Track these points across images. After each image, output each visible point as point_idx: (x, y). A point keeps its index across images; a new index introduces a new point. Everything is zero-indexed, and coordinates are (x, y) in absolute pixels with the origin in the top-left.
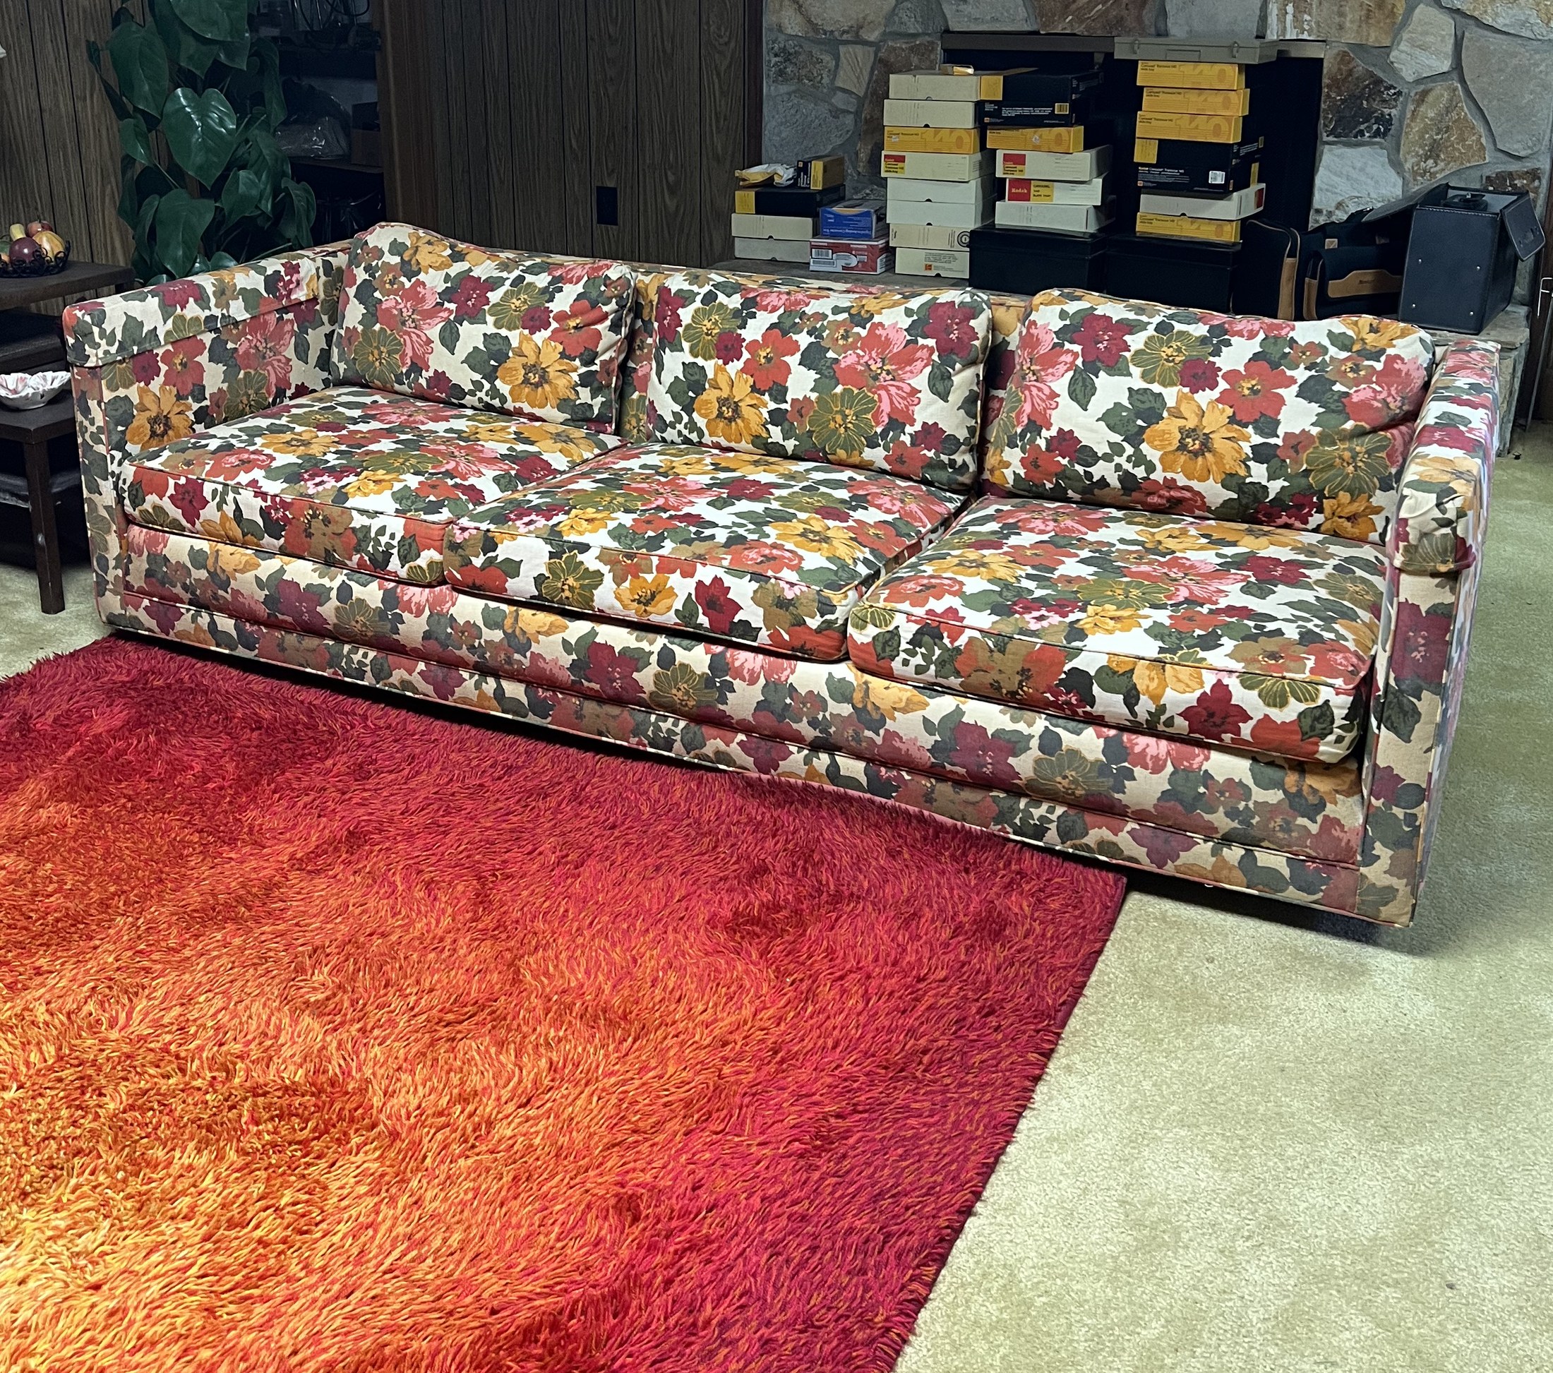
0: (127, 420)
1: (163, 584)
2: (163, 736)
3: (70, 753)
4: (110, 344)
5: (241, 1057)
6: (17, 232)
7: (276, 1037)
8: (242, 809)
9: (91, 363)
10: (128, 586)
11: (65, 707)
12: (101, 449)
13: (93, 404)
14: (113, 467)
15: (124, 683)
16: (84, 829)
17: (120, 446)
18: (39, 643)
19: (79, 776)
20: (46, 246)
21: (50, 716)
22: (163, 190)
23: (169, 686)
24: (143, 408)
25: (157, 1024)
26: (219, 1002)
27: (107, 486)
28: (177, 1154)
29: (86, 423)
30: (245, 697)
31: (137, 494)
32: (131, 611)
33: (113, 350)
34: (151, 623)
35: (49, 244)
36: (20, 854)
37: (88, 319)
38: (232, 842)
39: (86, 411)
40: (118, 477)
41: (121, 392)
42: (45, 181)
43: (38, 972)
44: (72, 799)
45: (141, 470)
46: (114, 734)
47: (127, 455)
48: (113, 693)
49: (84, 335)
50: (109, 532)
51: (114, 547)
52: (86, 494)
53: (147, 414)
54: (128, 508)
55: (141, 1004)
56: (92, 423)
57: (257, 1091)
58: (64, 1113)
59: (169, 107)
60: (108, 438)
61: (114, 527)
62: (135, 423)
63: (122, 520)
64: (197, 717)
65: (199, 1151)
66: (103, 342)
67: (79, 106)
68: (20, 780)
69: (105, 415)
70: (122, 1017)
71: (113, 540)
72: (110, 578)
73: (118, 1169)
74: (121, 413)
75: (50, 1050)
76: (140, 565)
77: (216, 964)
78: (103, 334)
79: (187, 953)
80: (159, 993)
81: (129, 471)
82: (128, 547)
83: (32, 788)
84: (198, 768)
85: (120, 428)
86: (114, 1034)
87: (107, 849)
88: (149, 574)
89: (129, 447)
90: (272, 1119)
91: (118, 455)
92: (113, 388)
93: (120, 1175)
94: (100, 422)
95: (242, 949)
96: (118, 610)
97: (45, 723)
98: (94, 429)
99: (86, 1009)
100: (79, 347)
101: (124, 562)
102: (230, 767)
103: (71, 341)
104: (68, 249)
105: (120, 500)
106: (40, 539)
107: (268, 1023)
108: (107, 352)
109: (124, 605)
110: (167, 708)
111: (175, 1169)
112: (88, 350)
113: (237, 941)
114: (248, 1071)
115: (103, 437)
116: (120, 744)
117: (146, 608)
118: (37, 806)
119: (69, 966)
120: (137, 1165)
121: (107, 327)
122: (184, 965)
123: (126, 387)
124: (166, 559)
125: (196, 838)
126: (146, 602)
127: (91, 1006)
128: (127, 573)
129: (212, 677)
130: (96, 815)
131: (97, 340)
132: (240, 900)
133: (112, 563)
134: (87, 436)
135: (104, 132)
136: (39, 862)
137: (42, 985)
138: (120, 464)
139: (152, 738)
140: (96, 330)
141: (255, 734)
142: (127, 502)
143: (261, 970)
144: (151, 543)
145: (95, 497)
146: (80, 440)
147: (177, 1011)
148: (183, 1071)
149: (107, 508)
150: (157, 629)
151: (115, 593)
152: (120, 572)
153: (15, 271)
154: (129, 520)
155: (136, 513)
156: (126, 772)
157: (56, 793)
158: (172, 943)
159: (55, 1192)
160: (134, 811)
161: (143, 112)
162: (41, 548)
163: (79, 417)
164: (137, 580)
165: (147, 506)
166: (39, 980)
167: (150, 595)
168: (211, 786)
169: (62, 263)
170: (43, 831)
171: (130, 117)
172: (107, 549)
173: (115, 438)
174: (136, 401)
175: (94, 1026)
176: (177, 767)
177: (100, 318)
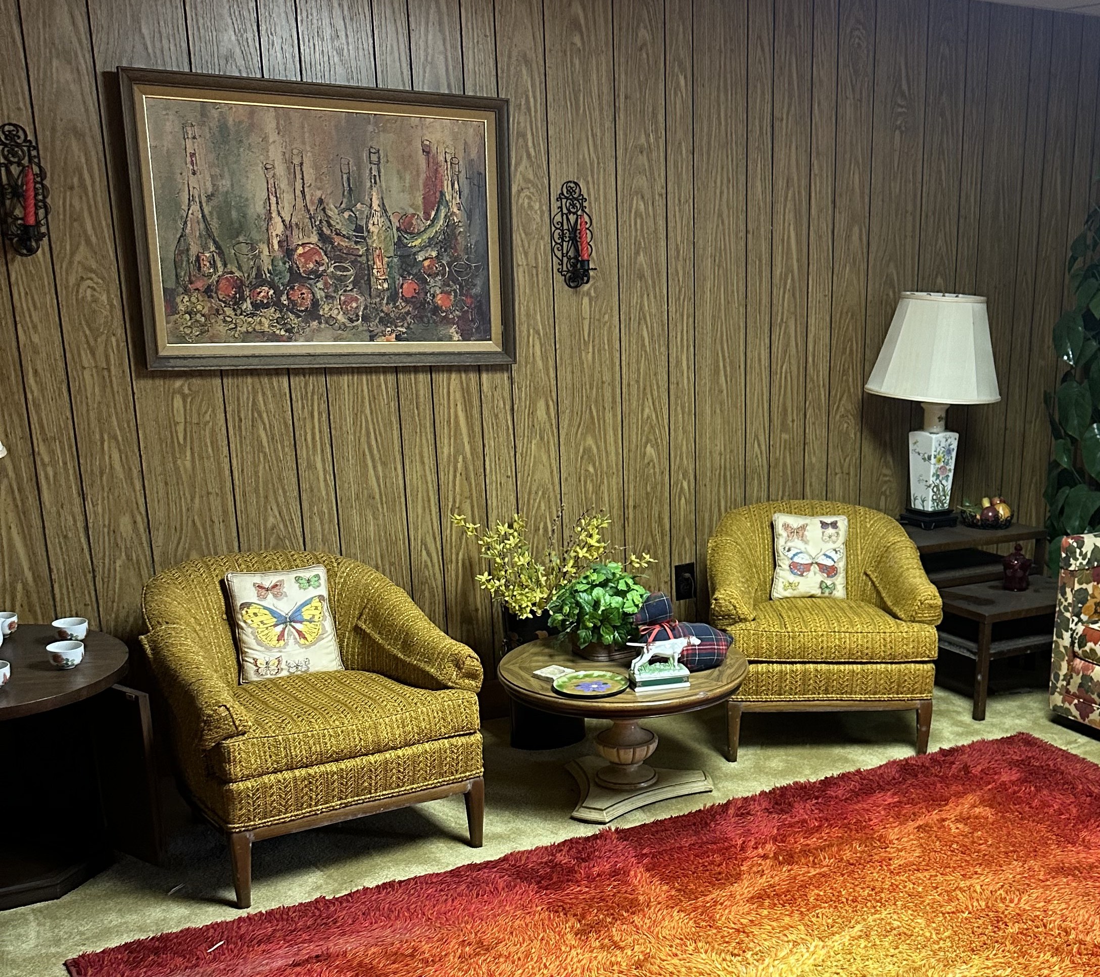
0: (1084, 601)
1: (1087, 692)
2: (1039, 790)
3: (990, 787)
4: (1084, 559)
5: (1073, 928)
6: (986, 503)
7: (1092, 926)
8: (1080, 830)
9: (1072, 568)
10: (1068, 691)
11: (987, 765)
12: (1068, 615)
13: (1068, 590)
14: (1072, 626)
15: (1018, 761)
16: (997, 821)
17: (1078, 615)
18: (972, 734)
19: (994, 797)
20: (1001, 512)
21: (979, 768)
22: (1073, 484)
23: (1042, 767)
24: (1093, 597)
25: (1033, 907)
26: (1063, 906)
27: (1067, 635)
28: (1042, 955)
29: (1063, 600)
30: (1084, 780)
31: (1082, 642)
32: (1067, 705)
33: (1085, 562)
34: (1076, 713)
35: (1003, 511)
36: (966, 824)
37: (1075, 544)
38: (1074, 844)
39: (1064, 594)
40: (1074, 631)
41: (1084, 586)
42: (999, 474)
43: (976, 873)
44: (991, 806)
45: (1087, 628)
46: (1013, 783)
47: (1080, 620)
48: (1013, 764)
49: (1071, 552)
50: (1063, 660)
51: (1064, 669)
52: (1055, 638)
53: (1095, 600)
54: (1076, 649)
55: (1025, 897)
56: (1066, 600)
57: (1082, 942)
58: (990, 927)
59: (1087, 435)
60: (1073, 609)
61: (1066, 658)
62: (1088, 604)
63: (1071, 655)
64: (1057, 784)
65: (1052, 956)
66: (1080, 558)
67: (1027, 426)
68: (965, 794)
69: (1074, 596)
70: (1016, 900)
71: (1064, 665)
72: (1059, 685)
73: (1015, 952)
74: (1082, 597)
75: (983, 904)
76: (1077, 680)
77: (1063, 891)
78: (1081, 552)
79: (1048, 883)
80: (1034, 895)
81: (1080, 629)
82: (1071, 669)
83: (970, 799)
84: (1056, 807)
85: (1080, 605)
86: (1012, 905)
87: (1009, 832)
88: (1081, 686)
89: (1082, 616)
90: (1087, 954)
91: (1076, 619)
92: (1080, 583)
93: (1016, 955)
94: (1070, 600)
95: (1076, 888)
96: (1060, 704)
97: (976, 771)
98: (1066, 604)
99: (999, 892)
100: (1067, 559)
101: (1068, 678)
102: (1074, 810)
103: (1064, 555)
104: (1012, 516)
105: (1072, 644)
106: (979, 677)
107: (1088, 919)
108: (1081, 563)
109: (1063, 702)
110: (1040, 776)
111: (1041, 959)
112: (1072, 561)
113: (1074, 884)
114: (1077, 934)
115: (1070, 609)
116: (1016, 788)
117: (1075, 705)
118: (974, 806)
119: (990, 874)
120: (1023, 954)
121: (1084, 550)
122: (1047, 887)
123: (1087, 583)
124: (1091, 679)
125: (1054, 837)
126: (1076, 701)
127: (1001, 891)
128: (1068, 684)
129: (1066, 766)
130: (1003, 817)
131: (1078, 556)
132: (1076, 868)
133: (1061, 678)
134: (1062, 607)
135: (1038, 445)
136: (975, 830)
137: (978, 878)
138: (1076, 624)
139: (1033, 789)
140: (1078, 551)
141: (1089, 799)
142: (1076, 645)
143: (1085, 898)
144: (1085, 669)
145: (1060, 640)
146: (1057, 609)
147: (1042, 904)
148: (1045, 926)
149: (1065, 647)
150: (1079, 717)
151: (1060, 694)
152: (1065, 683)
153: (982, 525)
154: (1075, 655)
155: (1080, 652)
156: (1018, 801)
157: (983, 802)
158: (1041, 877)
159: (986, 953)
160: (1022, 819)
161: (1070, 436)
162: (979, 683)
163: (1060, 596)
164: (1073, 688)
165: (1087, 648)
166: (976, 876)
167: (1078, 697)
168: (1063, 817)
169: (1008, 523)
170: (976, 818)
171: (1061, 438)
172: (1060, 669)
173: (1077, 610)
174: (1090, 592)
175: (1003, 900)
176: (1045, 804)
177: (1081, 545)
